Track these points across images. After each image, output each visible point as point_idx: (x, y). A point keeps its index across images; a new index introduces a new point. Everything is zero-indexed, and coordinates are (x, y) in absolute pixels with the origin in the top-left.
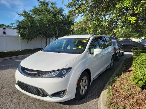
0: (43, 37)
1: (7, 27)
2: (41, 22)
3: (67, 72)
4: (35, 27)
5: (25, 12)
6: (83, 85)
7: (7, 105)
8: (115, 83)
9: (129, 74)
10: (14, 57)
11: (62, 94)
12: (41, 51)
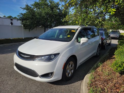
0: (42, 27)
1: (14, 18)
2: (40, 14)
3: (55, 57)
4: (36, 19)
5: (27, 6)
6: (69, 69)
7: (6, 82)
8: (98, 68)
9: (112, 61)
10: (17, 43)
11: (50, 75)
12: (37, 38)
